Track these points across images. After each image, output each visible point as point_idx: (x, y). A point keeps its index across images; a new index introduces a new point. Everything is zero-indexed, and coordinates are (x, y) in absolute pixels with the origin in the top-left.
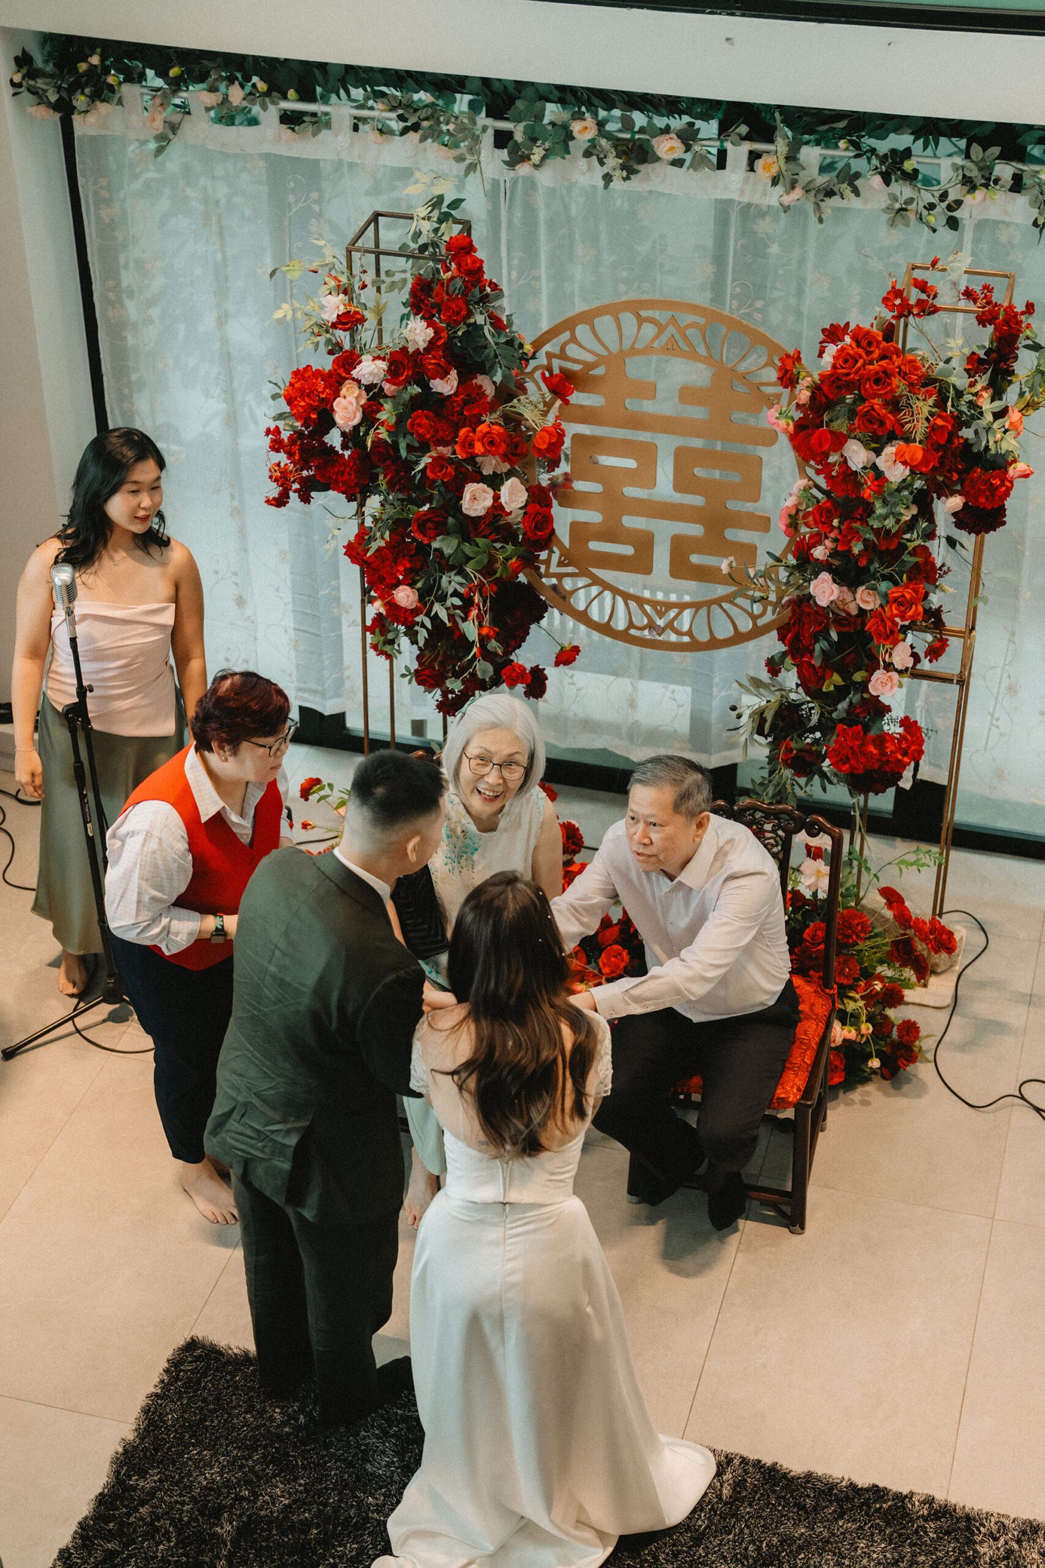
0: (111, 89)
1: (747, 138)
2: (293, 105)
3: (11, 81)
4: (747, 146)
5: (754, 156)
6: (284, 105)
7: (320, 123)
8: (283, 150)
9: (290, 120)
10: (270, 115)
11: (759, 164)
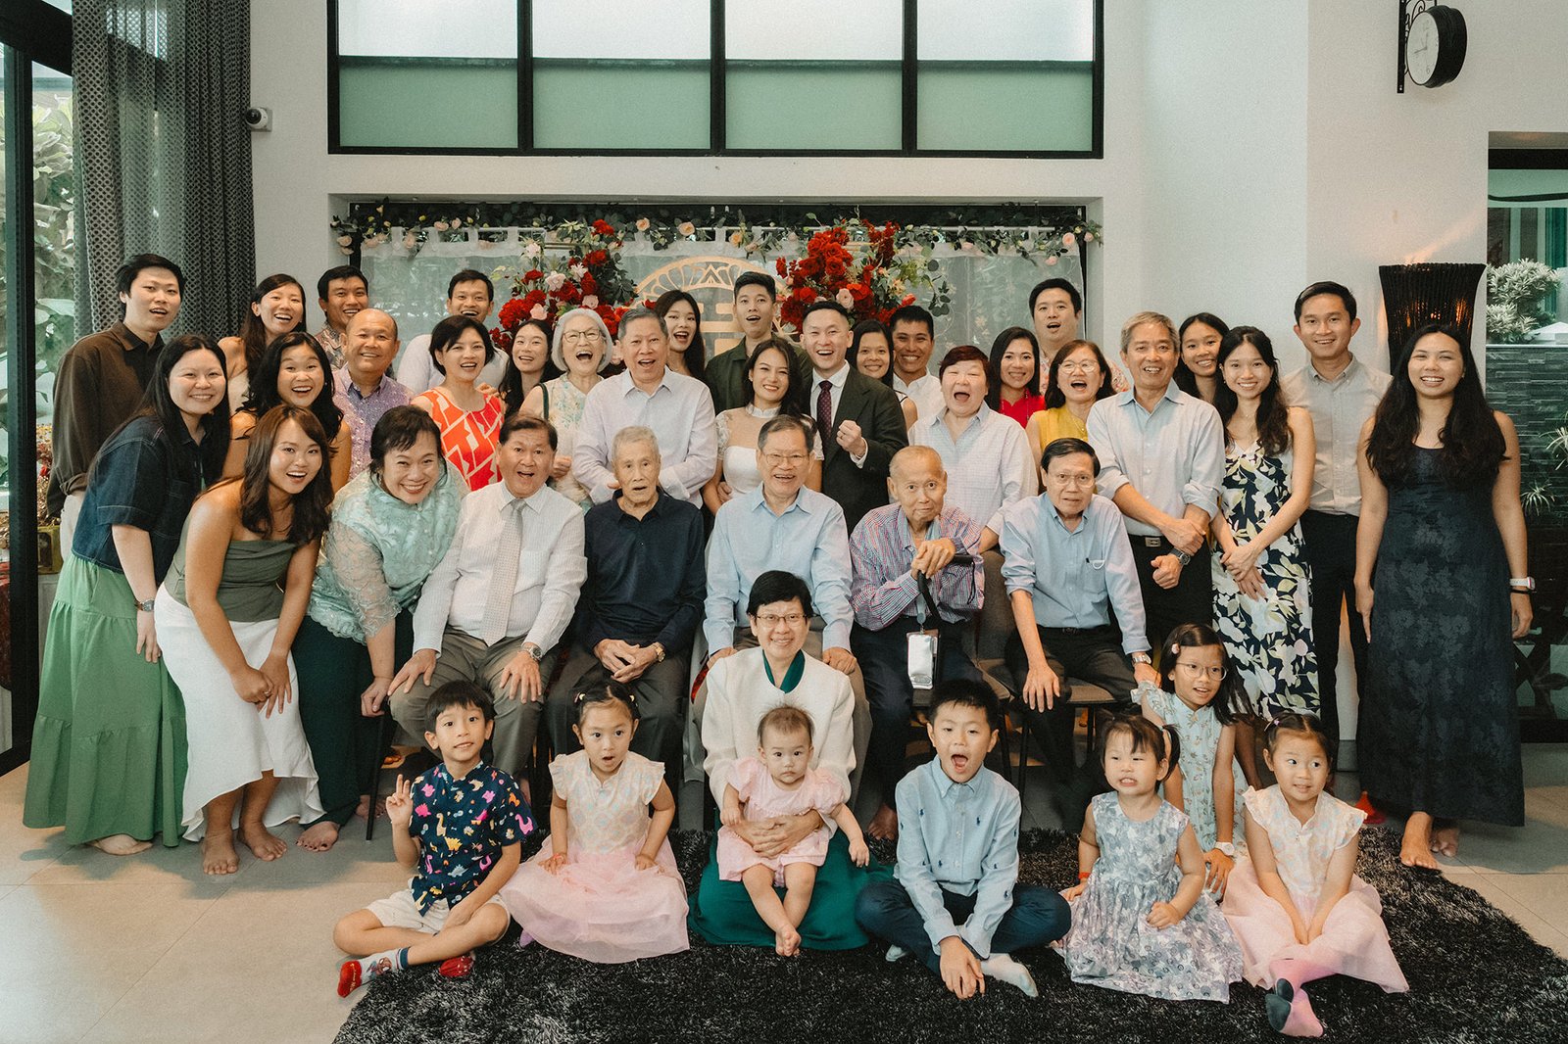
0: (386, 228)
1: (724, 225)
2: (486, 228)
3: (331, 226)
4: (726, 228)
5: (729, 234)
6: (482, 229)
7: (504, 236)
8: (481, 253)
9: (484, 236)
10: (473, 233)
11: (731, 238)
